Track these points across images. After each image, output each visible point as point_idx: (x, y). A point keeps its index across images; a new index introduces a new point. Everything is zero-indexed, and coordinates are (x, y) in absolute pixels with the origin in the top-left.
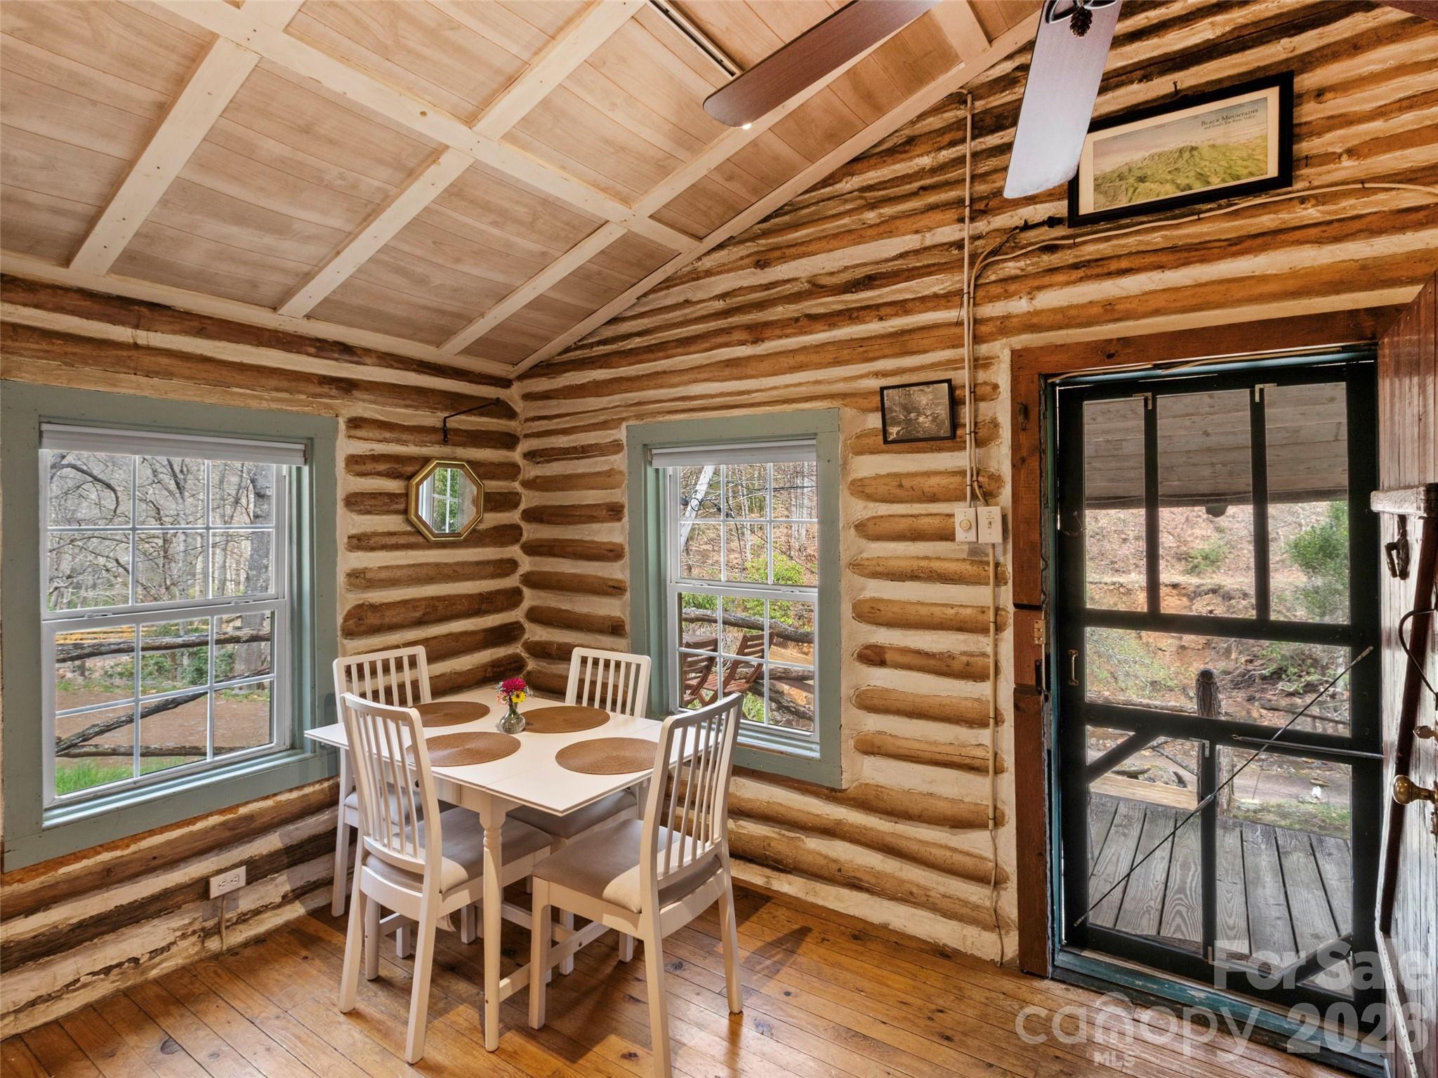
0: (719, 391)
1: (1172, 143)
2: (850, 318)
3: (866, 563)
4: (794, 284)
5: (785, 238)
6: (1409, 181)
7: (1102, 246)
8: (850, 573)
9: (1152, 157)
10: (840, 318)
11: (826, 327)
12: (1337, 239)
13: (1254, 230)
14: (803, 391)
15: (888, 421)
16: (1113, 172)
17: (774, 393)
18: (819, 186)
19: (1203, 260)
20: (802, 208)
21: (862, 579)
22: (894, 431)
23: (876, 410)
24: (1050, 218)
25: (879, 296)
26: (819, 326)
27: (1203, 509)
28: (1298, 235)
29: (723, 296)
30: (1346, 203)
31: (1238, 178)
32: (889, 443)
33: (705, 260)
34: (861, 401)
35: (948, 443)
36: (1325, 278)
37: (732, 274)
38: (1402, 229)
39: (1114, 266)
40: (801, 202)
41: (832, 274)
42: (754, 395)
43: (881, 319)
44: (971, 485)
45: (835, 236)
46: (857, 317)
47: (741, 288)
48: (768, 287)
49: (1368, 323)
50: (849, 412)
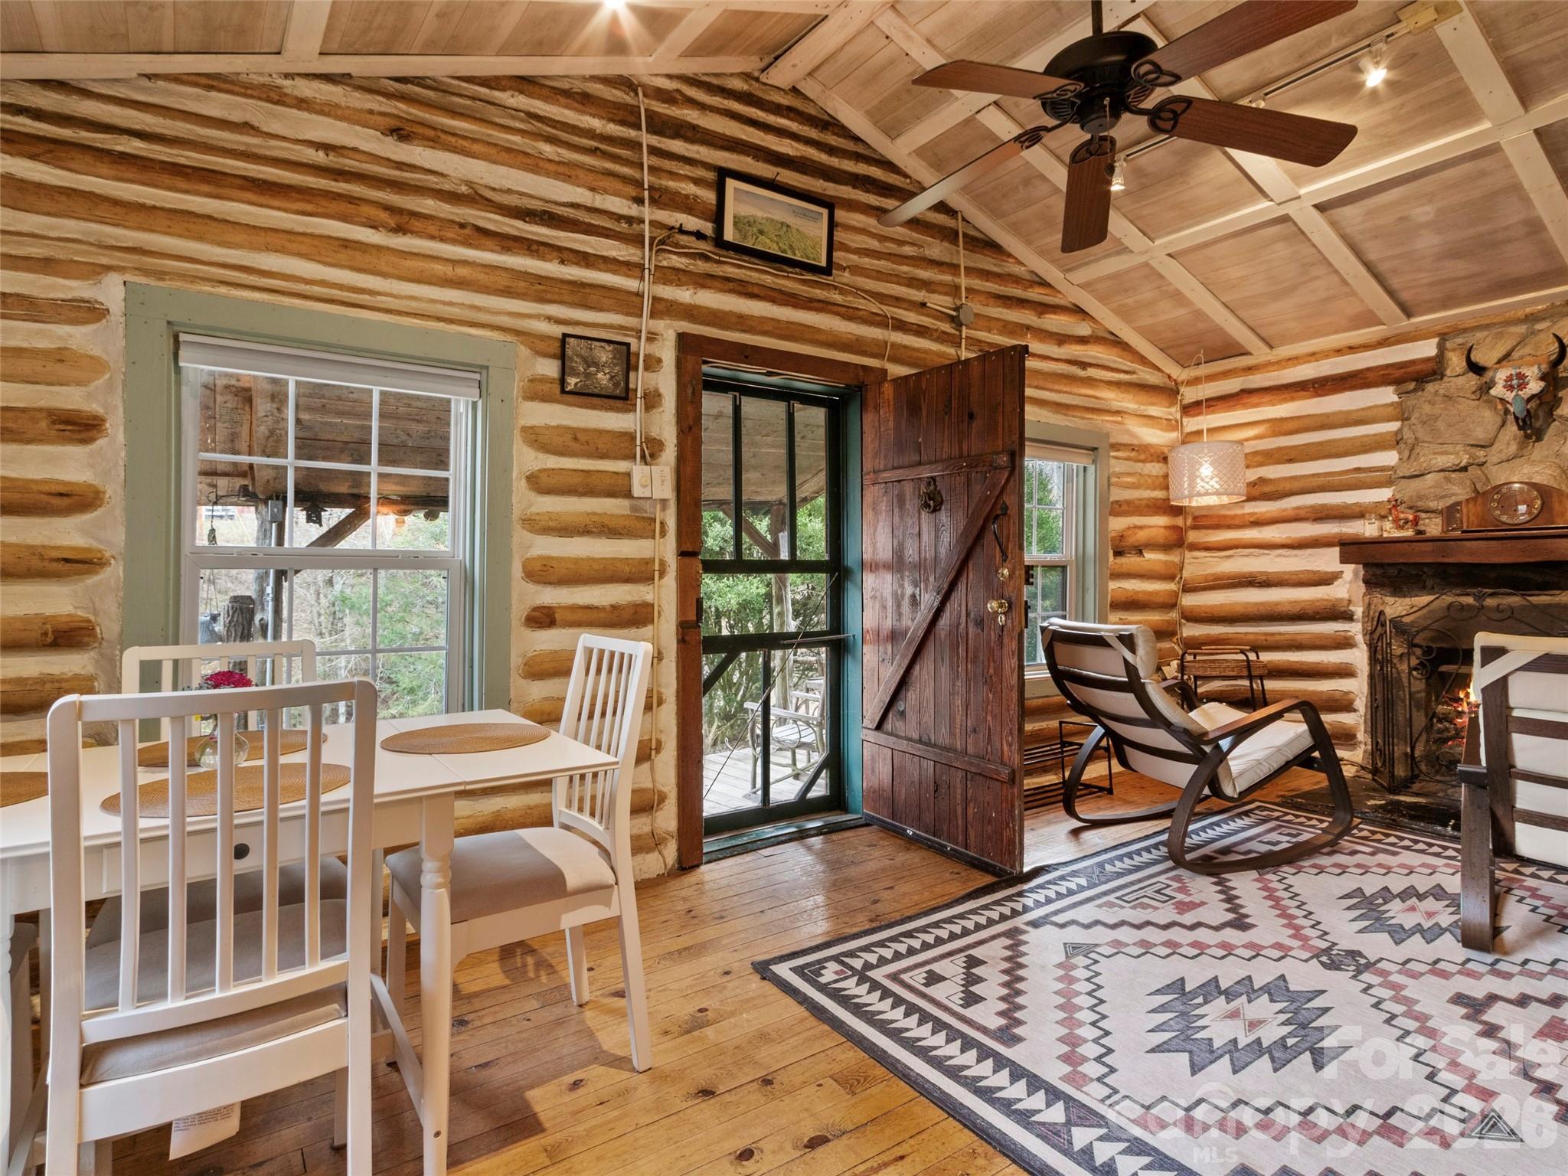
0: (318, 277)
1: (779, 216)
2: (529, 249)
3: (537, 518)
4: (442, 179)
5: (434, 118)
6: (876, 298)
7: (737, 271)
8: (521, 530)
9: (767, 219)
10: (516, 244)
11: (498, 248)
13: (817, 296)
14: (454, 312)
15: (567, 370)
16: (745, 217)
17: (414, 304)
18: (478, 81)
19: (794, 306)
20: (453, 94)
21: (530, 536)
22: (572, 382)
23: (553, 356)
24: (698, 231)
25: (556, 237)
26: (489, 243)
28: (836, 309)
29: (327, 148)
30: (851, 298)
31: (808, 258)
32: (564, 393)
33: (299, 82)
34: (537, 342)
35: (619, 404)
36: (842, 340)
37: (344, 125)
38: (872, 324)
40: (449, 85)
41: (494, 189)
42: (379, 298)
43: (562, 262)
44: (641, 446)
45: (509, 150)
46: (537, 251)
47: (355, 150)
48: (400, 165)
50: (524, 351)
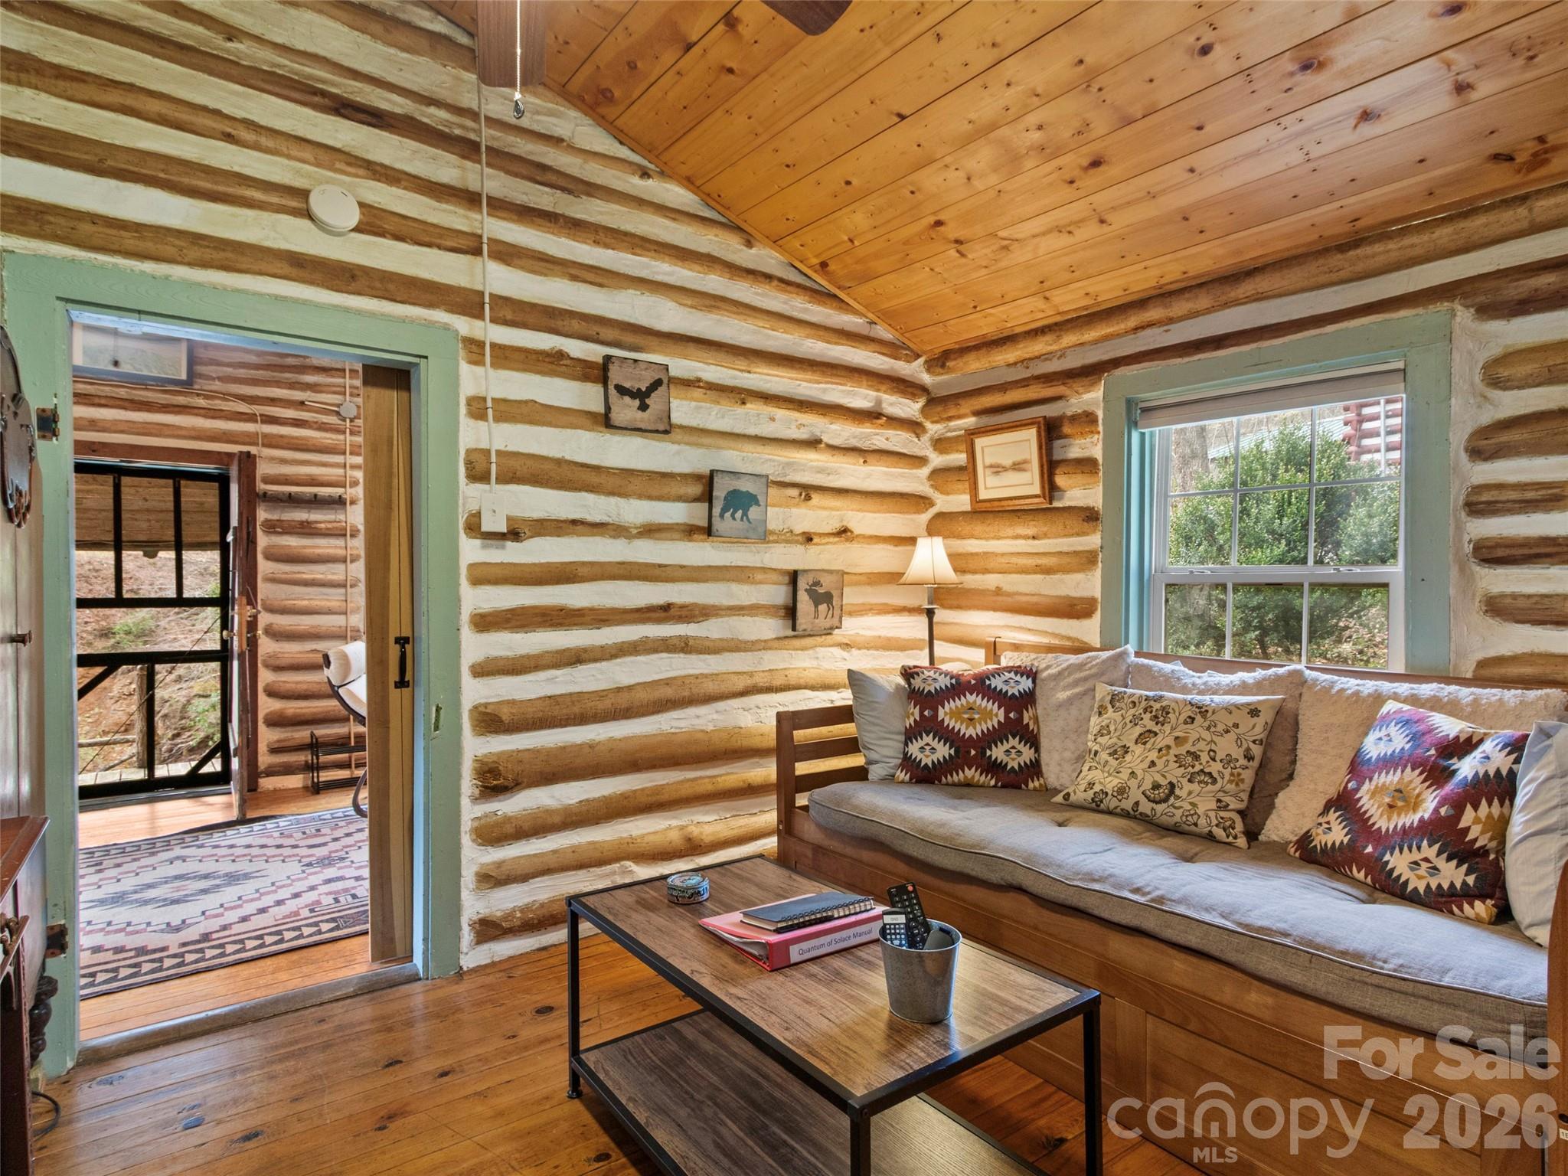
6: (242, 400)
7: (89, 387)
12: (213, 418)
13: (175, 403)
19: (149, 411)
27: (141, 553)
28: (196, 411)
30: (217, 402)
31: (166, 374)
36: (208, 434)
38: (240, 420)
39: (97, 401)
49: (225, 459)
